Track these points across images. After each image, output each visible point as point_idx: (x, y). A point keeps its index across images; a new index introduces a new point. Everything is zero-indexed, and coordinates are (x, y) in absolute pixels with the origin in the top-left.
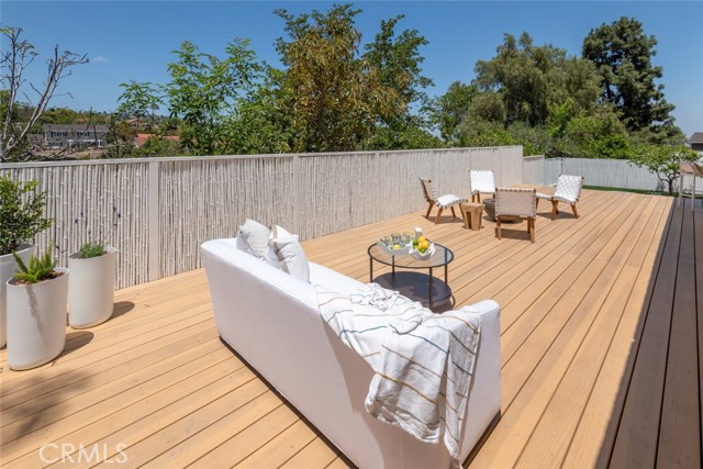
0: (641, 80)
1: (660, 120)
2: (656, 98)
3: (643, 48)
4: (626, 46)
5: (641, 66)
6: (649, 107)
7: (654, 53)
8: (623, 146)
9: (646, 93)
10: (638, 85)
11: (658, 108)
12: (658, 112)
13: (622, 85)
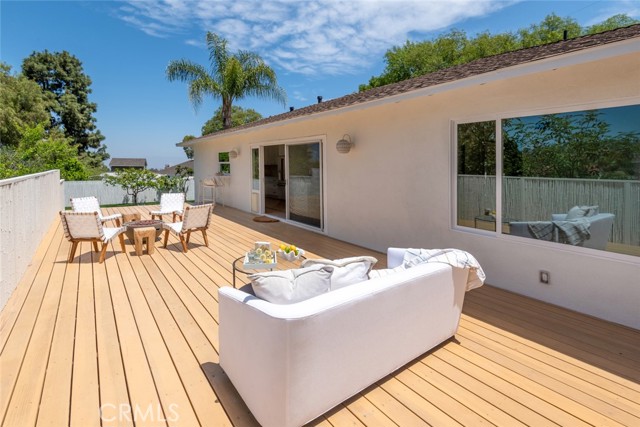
0: (82, 111)
1: (95, 147)
2: (91, 129)
3: (83, 84)
4: (69, 79)
5: (81, 100)
6: (86, 136)
7: (90, 91)
8: (78, 169)
9: (85, 124)
10: (80, 116)
11: (94, 137)
12: (94, 141)
13: (66, 114)
